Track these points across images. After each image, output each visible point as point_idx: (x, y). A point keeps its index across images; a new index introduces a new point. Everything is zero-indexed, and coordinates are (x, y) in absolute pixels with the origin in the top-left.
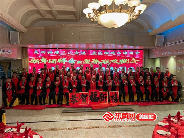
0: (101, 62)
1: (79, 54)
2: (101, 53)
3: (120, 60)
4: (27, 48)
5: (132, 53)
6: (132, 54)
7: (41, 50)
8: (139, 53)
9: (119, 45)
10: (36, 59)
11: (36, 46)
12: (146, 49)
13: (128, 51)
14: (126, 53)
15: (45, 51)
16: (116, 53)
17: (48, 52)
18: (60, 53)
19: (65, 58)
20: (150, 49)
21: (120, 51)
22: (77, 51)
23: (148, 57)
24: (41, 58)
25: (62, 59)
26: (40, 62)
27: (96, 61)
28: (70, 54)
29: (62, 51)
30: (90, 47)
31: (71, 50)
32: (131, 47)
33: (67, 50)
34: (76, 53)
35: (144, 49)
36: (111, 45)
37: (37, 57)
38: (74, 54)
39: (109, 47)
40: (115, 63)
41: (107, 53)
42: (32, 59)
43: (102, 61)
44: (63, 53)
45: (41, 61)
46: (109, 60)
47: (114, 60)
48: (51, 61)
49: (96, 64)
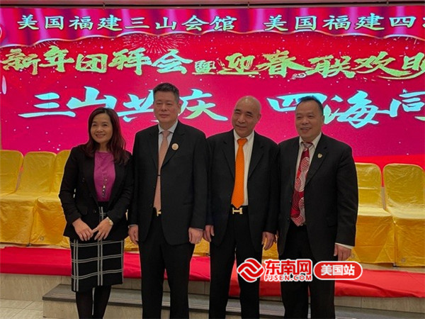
0: (308, 65)
1: (204, 27)
2: (311, 20)
3: (406, 59)
7: (44, 14)
10: (27, 52)
15: (62, 18)
16: (384, 23)
17: (75, 23)
18: (120, 24)
19: (143, 49)
21: (408, 13)
22: (194, 17)
24: (45, 47)
25: (132, 53)
26: (41, 65)
27: (280, 64)
28: (163, 30)
29: (132, 14)
31: (171, 10)
34: (191, 27)
37: (29, 41)
38: (184, 28)
40: (379, 70)
42: (12, 50)
43: (312, 61)
44: (136, 25)
45: (47, 62)
46: (348, 58)
47: (377, 55)
48: (84, 62)
49: (279, 76)
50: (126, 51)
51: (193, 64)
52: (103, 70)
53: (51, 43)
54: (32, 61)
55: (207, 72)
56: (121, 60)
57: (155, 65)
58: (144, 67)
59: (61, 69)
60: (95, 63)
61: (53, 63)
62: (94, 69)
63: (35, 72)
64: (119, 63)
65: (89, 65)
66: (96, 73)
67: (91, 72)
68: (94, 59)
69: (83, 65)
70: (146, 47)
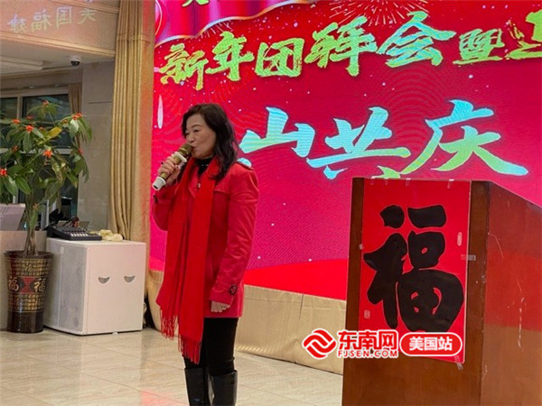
10: (190, 47)
19: (363, 20)
24: (214, 38)
25: (343, 29)
26: (210, 71)
42: (173, 48)
45: (213, 64)
48: (268, 59)
50: (334, 26)
51: (455, 40)
52: (295, 72)
53: (224, 27)
54: (198, 64)
55: (484, 56)
56: (325, 47)
57: (382, 50)
59: (234, 76)
60: (284, 58)
61: (224, 65)
62: (283, 71)
63: (199, 85)
64: (322, 53)
65: (274, 64)
66: (285, 78)
67: (277, 76)
68: (282, 51)
69: (266, 64)
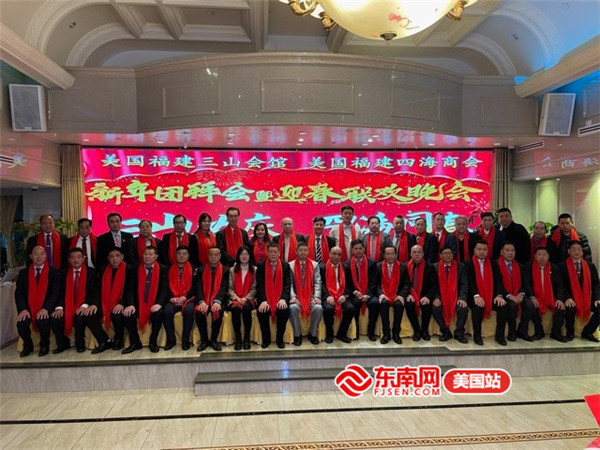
0: (342, 193)
1: (263, 165)
2: (343, 161)
3: (410, 189)
4: (77, 147)
5: (451, 161)
6: (455, 166)
7: (127, 154)
8: (478, 164)
9: (407, 132)
10: (110, 185)
11: (110, 138)
12: (504, 149)
13: (440, 154)
14: (430, 162)
15: (142, 157)
16: (394, 163)
17: (154, 162)
18: (194, 163)
19: (213, 183)
20: (520, 149)
21: (409, 157)
22: (254, 157)
23: (513, 176)
24: (128, 181)
25: (204, 185)
26: (124, 196)
27: (321, 193)
28: (230, 168)
29: (204, 155)
30: (301, 140)
31: (235, 152)
32: (451, 140)
33: (220, 153)
34: (252, 165)
35: (498, 148)
36: (379, 131)
37: (112, 176)
38: (247, 166)
39: (370, 141)
40: (392, 198)
41: (362, 163)
42: (97, 184)
43: (345, 191)
44: (207, 163)
45: (128, 194)
46: (370, 189)
47: (389, 186)
48: (163, 193)
49: (322, 202)
50: (199, 183)
51: (254, 194)
52: (180, 200)
53: (133, 178)
54: (116, 193)
55: (266, 199)
56: (195, 191)
57: (223, 194)
58: (214, 197)
59: (142, 199)
60: (173, 194)
61: (134, 194)
62: (172, 199)
63: (118, 202)
64: (193, 193)
65: (167, 196)
66: (173, 202)
67: (169, 201)
68: (171, 190)
69: (162, 196)
70: (216, 180)
